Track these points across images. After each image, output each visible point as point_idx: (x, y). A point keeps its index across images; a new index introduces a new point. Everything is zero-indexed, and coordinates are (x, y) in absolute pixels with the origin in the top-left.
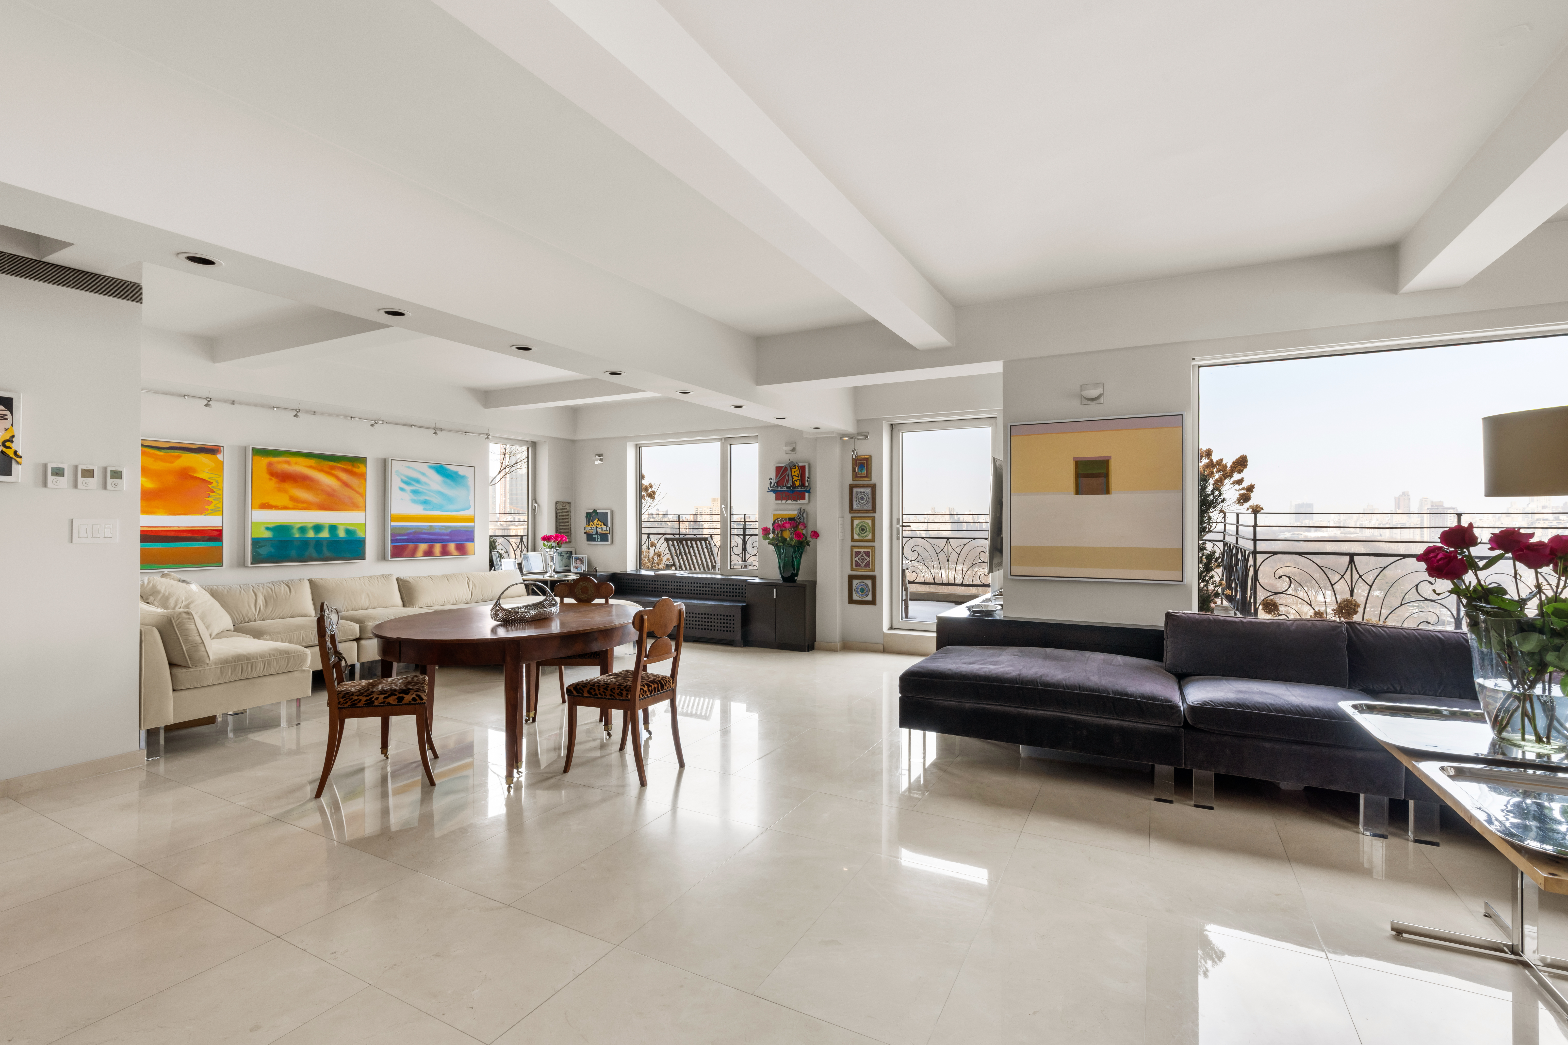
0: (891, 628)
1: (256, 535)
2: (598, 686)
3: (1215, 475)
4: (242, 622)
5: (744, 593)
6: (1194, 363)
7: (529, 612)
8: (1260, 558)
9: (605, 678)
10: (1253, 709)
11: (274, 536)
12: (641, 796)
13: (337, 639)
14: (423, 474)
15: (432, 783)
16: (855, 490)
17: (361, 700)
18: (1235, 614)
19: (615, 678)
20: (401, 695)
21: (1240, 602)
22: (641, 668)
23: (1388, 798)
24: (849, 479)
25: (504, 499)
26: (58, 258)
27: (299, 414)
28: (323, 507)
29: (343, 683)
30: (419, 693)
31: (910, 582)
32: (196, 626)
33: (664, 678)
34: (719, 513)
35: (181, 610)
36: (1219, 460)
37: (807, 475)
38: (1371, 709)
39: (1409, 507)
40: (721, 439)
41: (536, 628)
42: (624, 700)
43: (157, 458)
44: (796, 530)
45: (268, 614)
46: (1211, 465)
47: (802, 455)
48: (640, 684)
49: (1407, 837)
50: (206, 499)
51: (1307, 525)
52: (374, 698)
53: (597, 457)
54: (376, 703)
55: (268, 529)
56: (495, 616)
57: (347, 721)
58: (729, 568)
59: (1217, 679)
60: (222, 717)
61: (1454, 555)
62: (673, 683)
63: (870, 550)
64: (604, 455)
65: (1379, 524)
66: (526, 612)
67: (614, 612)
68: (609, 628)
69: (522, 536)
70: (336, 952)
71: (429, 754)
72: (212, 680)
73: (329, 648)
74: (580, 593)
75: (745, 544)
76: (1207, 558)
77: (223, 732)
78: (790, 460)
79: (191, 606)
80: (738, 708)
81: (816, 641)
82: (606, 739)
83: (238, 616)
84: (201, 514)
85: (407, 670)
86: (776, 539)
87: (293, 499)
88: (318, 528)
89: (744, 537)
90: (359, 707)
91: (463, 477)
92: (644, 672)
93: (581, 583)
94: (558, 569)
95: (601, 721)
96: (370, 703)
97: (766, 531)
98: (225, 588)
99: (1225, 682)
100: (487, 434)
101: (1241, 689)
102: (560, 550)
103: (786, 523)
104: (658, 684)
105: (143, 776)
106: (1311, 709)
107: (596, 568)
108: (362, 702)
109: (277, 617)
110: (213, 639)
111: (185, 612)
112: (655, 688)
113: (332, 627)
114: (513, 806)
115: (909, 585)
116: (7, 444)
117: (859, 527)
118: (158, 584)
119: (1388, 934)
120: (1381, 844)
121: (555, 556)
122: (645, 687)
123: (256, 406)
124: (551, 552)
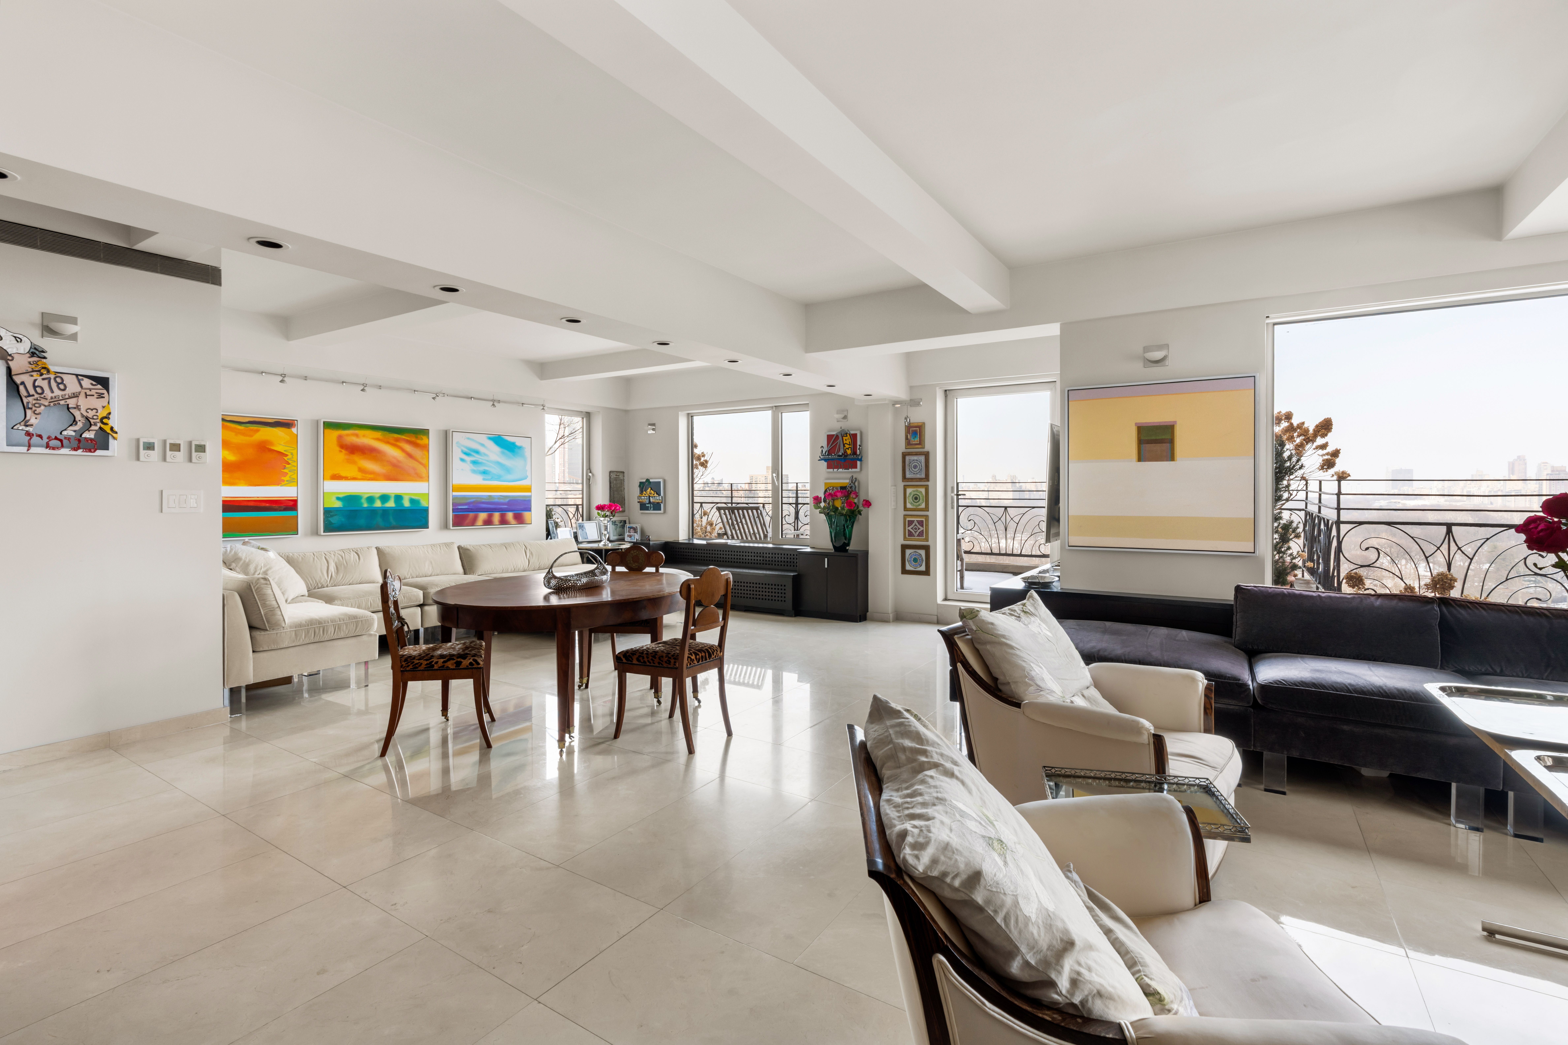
0: (946, 599)
1: (329, 505)
2: (647, 654)
3: (1295, 439)
4: (315, 587)
5: (795, 562)
6: (1268, 321)
7: (580, 580)
8: (1344, 528)
9: (654, 646)
10: (1330, 689)
11: (344, 506)
12: (689, 763)
13: (400, 606)
14: (483, 445)
15: (489, 746)
16: (907, 458)
17: (422, 664)
18: (1318, 588)
19: (663, 646)
20: (459, 660)
21: (1322, 575)
22: (689, 636)
23: (1484, 788)
24: (902, 447)
25: (563, 468)
26: (145, 245)
27: (366, 388)
28: (389, 478)
29: (406, 647)
30: (476, 658)
31: (966, 552)
32: (273, 591)
33: (712, 647)
34: (771, 482)
35: (260, 576)
36: (1300, 423)
37: (858, 443)
38: (1461, 692)
39: (1526, 473)
40: (772, 407)
41: (586, 596)
42: (671, 668)
43: (238, 433)
44: (847, 499)
45: (339, 581)
46: (1291, 429)
47: (853, 423)
48: (688, 652)
49: (1505, 831)
50: (282, 470)
51: (1406, 493)
52: (434, 662)
53: (649, 427)
54: (436, 667)
55: (338, 499)
56: (547, 584)
57: (410, 683)
58: (780, 537)
59: (1291, 657)
60: (298, 678)
61: (1557, 526)
62: (720, 652)
63: (924, 520)
64: (656, 424)
65: (1490, 491)
66: (577, 580)
67: (664, 581)
68: (657, 596)
69: (577, 505)
70: (396, 904)
71: (486, 717)
72: (288, 643)
73: (392, 613)
74: (632, 562)
75: (797, 513)
76: (1282, 528)
77: (300, 691)
78: (841, 428)
79: (269, 572)
80: (790, 678)
81: (868, 612)
82: (657, 706)
83: (312, 583)
84: (278, 485)
85: (468, 636)
86: (827, 508)
87: (361, 470)
88: (384, 498)
89: (797, 506)
90: (420, 670)
91: (520, 448)
92: (692, 641)
93: (632, 552)
94: (612, 538)
95: (651, 688)
96: (430, 666)
97: (817, 500)
98: (300, 556)
99: (1299, 659)
100: (542, 405)
101: (1317, 668)
102: (614, 519)
103: (838, 491)
104: (705, 653)
105: (227, 732)
106: (1395, 691)
107: (649, 536)
108: (423, 666)
109: (347, 583)
110: (289, 603)
111: (262, 578)
112: (702, 657)
113: (395, 593)
114: (566, 769)
115: (964, 556)
116: (105, 421)
117: (912, 495)
118: (239, 551)
119: (1478, 935)
120: (1477, 838)
121: (610, 525)
122: (692, 655)
123: (327, 381)
124: (605, 521)
